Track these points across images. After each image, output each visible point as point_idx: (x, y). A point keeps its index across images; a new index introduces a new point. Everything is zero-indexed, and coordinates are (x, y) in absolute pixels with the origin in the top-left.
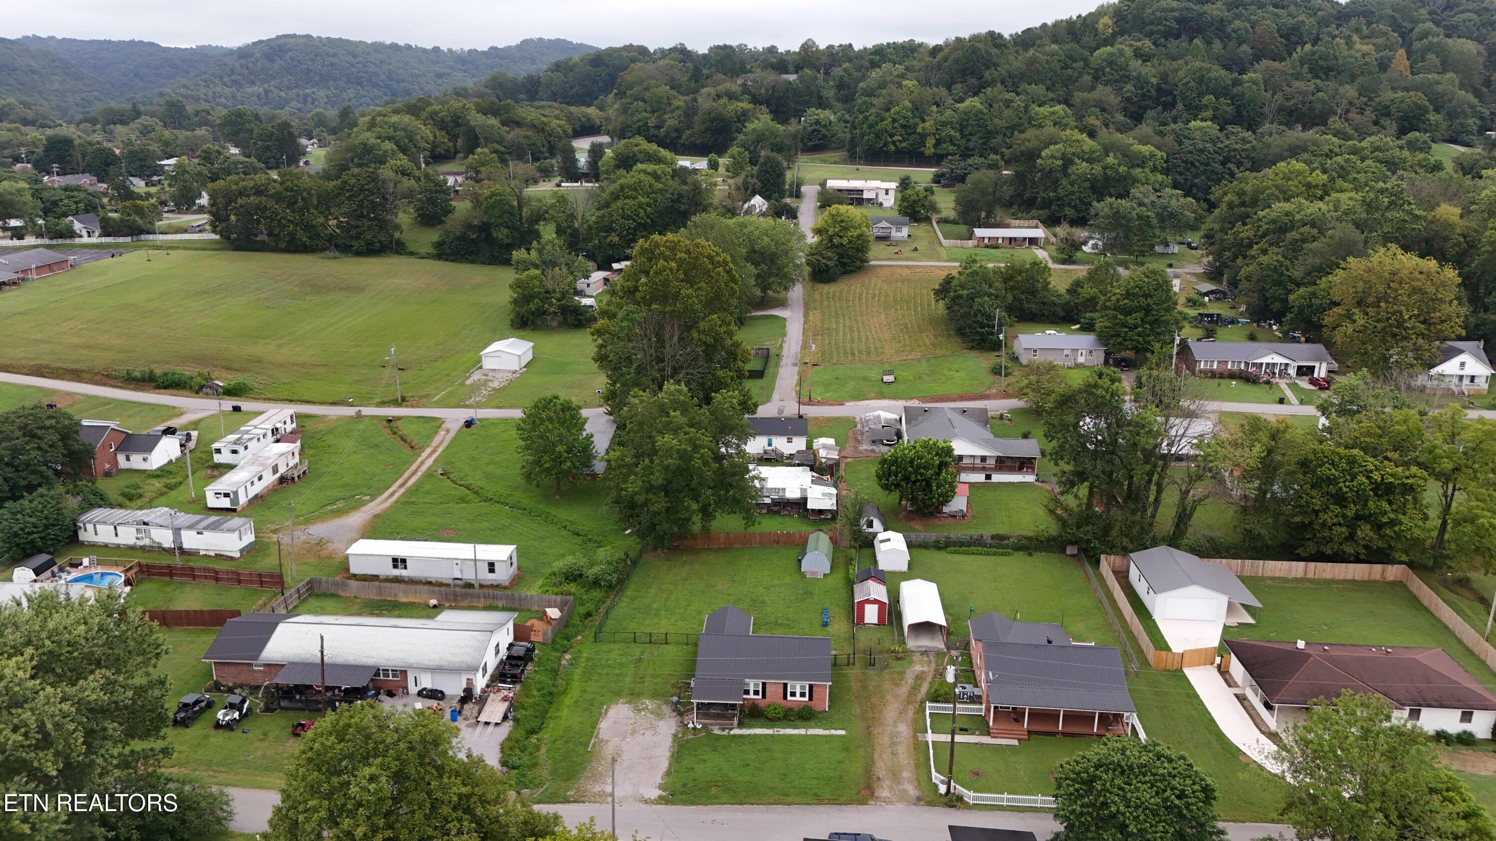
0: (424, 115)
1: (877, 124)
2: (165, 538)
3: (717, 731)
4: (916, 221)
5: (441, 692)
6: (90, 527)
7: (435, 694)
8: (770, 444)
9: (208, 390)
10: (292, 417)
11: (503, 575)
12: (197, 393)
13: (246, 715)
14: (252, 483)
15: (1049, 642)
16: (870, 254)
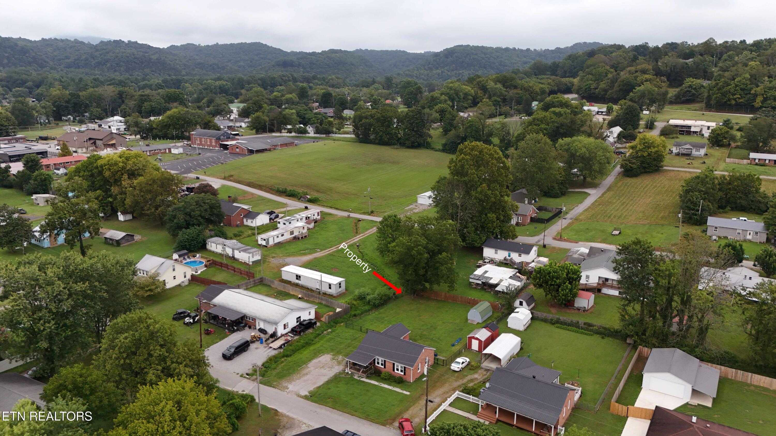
0: (475, 83)
1: (724, 87)
2: (229, 251)
3: (356, 377)
4: (718, 146)
5: (266, 331)
6: (210, 243)
7: (262, 331)
8: (509, 256)
9: (303, 199)
10: (318, 213)
11: (333, 291)
12: (299, 200)
13: (197, 322)
14: (278, 237)
15: (534, 377)
16: (664, 163)
